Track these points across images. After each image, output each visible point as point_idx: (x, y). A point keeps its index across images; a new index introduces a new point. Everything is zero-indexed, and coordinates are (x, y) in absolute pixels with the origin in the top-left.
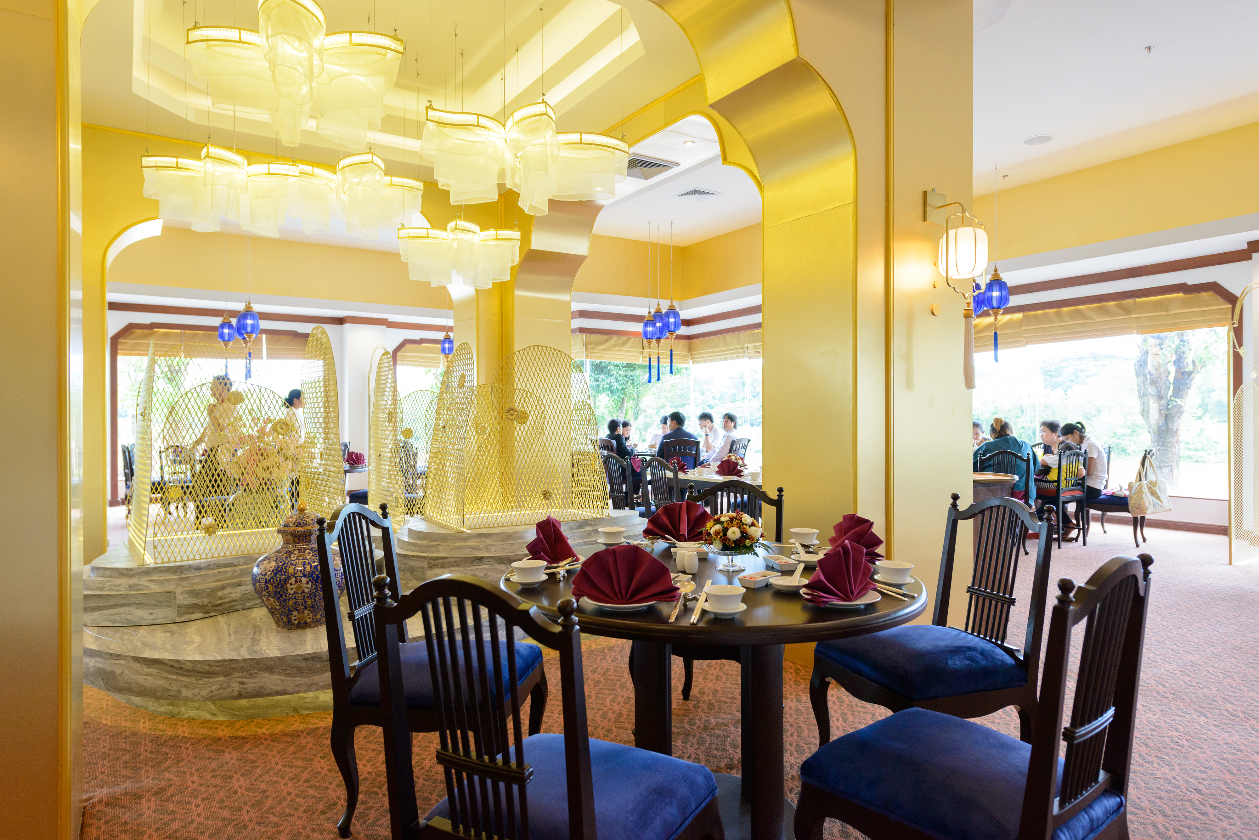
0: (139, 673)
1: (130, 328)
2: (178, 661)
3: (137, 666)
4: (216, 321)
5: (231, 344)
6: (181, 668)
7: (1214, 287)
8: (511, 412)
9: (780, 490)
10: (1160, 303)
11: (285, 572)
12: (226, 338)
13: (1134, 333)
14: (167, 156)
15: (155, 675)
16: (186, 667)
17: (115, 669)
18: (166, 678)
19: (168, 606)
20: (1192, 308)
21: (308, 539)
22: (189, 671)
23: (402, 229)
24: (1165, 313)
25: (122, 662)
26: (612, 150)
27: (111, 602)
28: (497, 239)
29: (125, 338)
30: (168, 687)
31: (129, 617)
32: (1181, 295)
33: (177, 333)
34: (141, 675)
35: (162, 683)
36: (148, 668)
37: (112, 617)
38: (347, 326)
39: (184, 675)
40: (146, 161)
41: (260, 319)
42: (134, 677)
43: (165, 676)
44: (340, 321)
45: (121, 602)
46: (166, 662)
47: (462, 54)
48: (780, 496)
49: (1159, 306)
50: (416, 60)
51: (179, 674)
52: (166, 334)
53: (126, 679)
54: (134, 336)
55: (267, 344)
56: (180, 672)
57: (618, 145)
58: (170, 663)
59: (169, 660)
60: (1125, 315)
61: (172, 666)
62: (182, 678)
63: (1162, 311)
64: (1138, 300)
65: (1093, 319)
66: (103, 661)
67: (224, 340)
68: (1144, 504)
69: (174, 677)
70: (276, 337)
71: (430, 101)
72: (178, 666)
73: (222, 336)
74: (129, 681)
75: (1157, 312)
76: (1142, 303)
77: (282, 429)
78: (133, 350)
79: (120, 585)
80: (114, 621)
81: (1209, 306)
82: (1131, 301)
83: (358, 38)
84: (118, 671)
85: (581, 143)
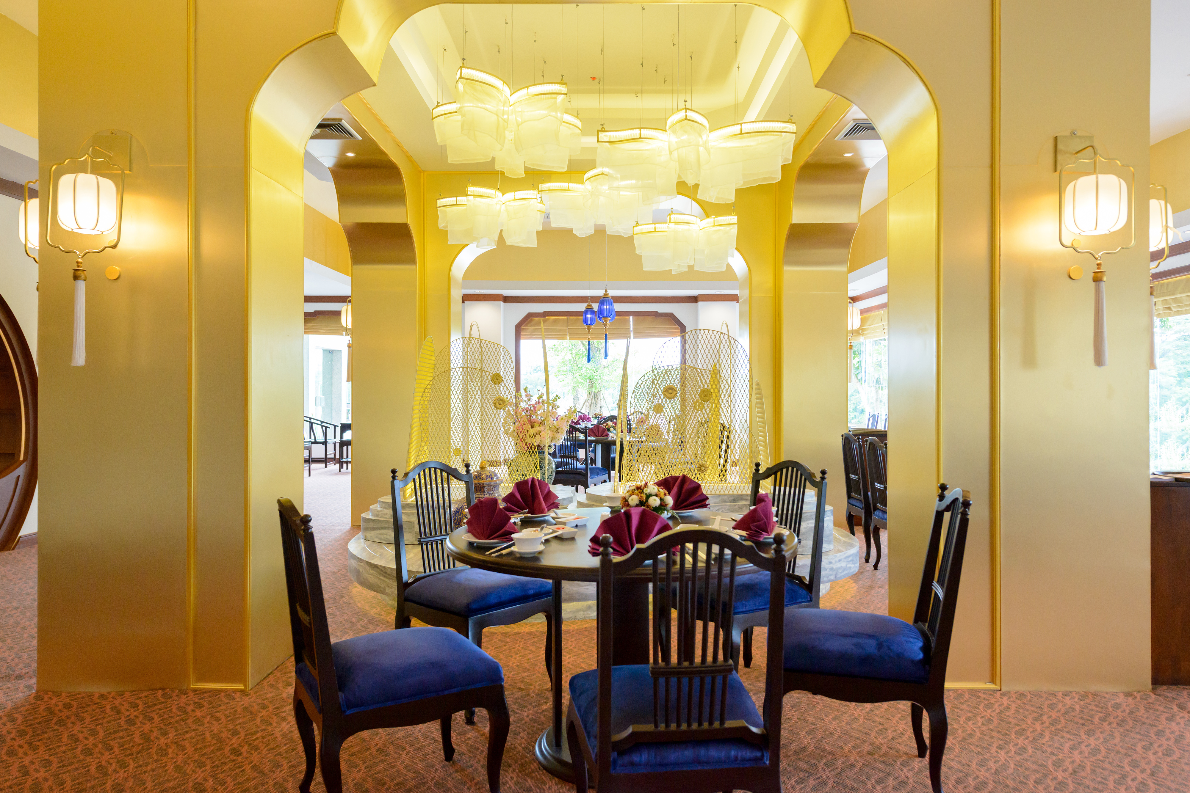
1: (529, 318)
2: (384, 567)
4: (581, 307)
5: (592, 327)
6: (385, 573)
8: (670, 391)
9: (823, 472)
11: (461, 513)
12: (589, 323)
14: (450, 197)
19: (410, 532)
21: (482, 490)
23: (636, 226)
26: (779, 133)
27: (379, 525)
28: (715, 226)
29: (526, 325)
33: (564, 319)
38: (700, 303)
39: (387, 578)
40: (441, 202)
41: (615, 302)
44: (694, 299)
45: (384, 526)
47: (691, 57)
48: (823, 478)
50: (656, 70)
51: (385, 577)
52: (556, 320)
54: (533, 323)
55: (634, 325)
56: (385, 575)
57: (785, 128)
58: (381, 568)
59: (381, 566)
61: (382, 570)
62: (386, 580)
67: (587, 325)
70: (641, 318)
71: (602, 125)
72: (384, 571)
73: (585, 321)
77: (500, 404)
78: (533, 335)
79: (386, 514)
80: (381, 539)
83: (534, 90)
85: (741, 134)
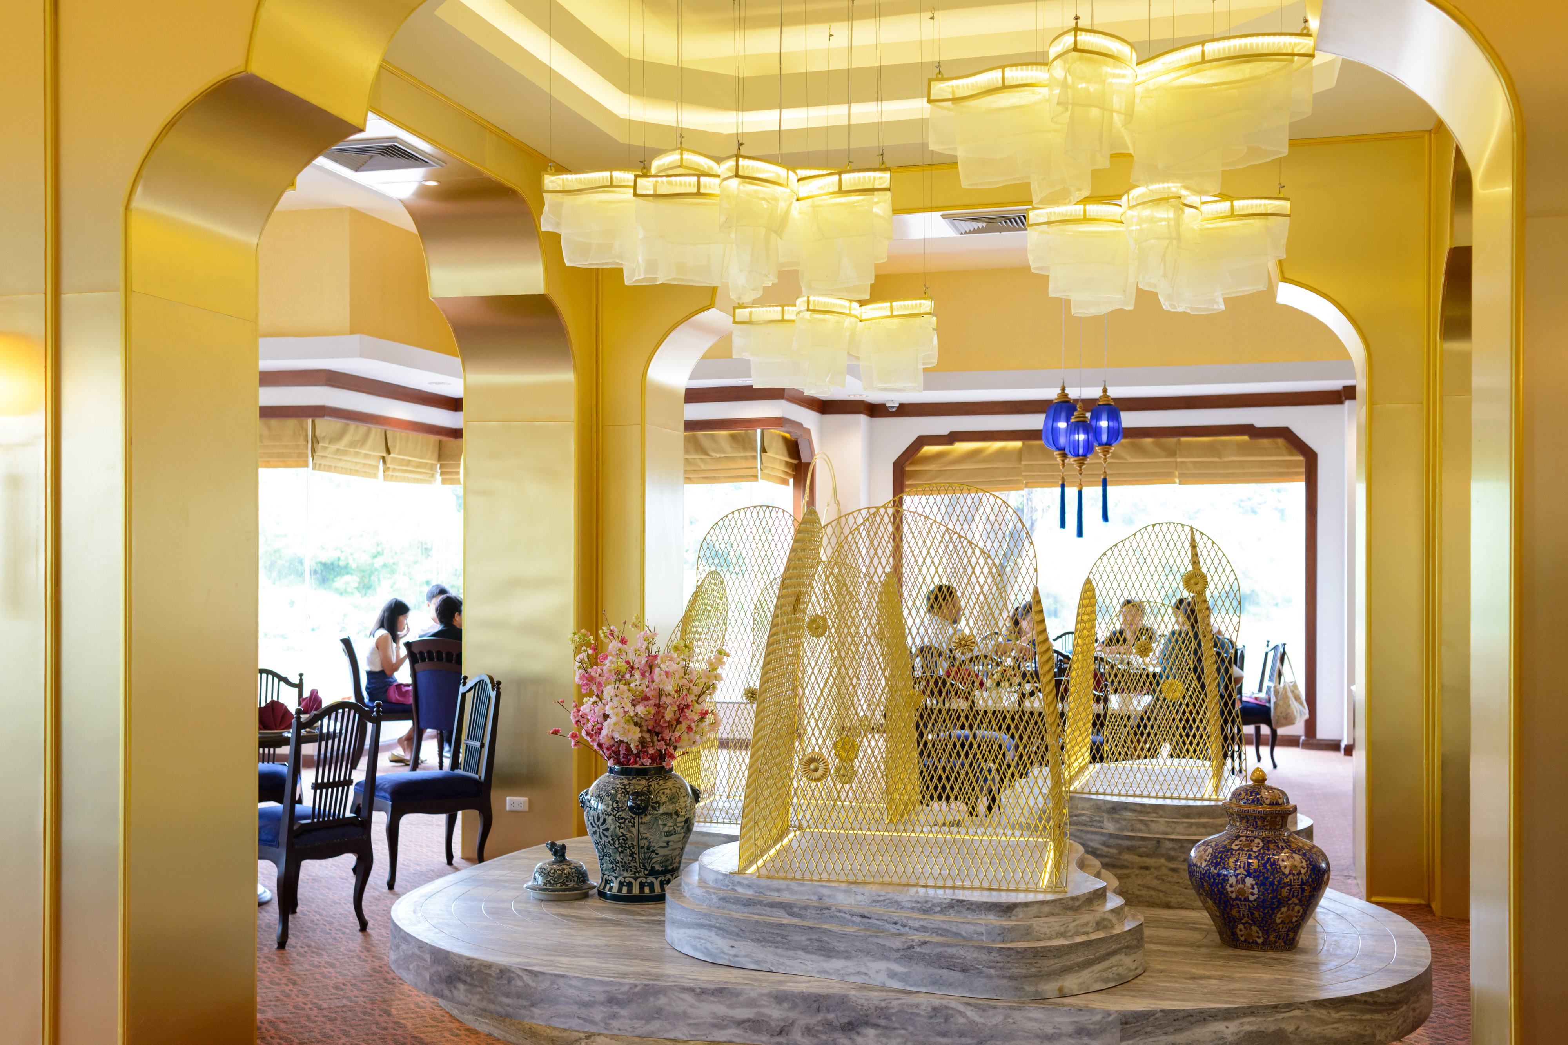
0: (1324, 1023)
3: (1322, 1013)
7: (1285, 434)
10: (1210, 446)
13: (1175, 483)
15: (1347, 1020)
16: (1380, 1000)
17: (1283, 1026)
18: (1361, 1020)
20: (1251, 455)
22: (1382, 1004)
24: (1217, 460)
25: (1297, 1013)
30: (1363, 1033)
31: (1120, 970)
32: (1246, 438)
34: (1327, 1024)
35: (1354, 1028)
36: (1338, 1012)
37: (1104, 974)
42: (1317, 1030)
43: (1358, 1017)
46: (1359, 998)
49: (1211, 450)
53: (1304, 1036)
60: (1167, 457)
63: (1214, 456)
64: (1183, 439)
65: (1125, 459)
66: (1259, 1019)
68: (1293, 712)
69: (1368, 1016)
74: (1310, 1038)
75: (1206, 457)
76: (1188, 443)
81: (1270, 455)
82: (1174, 440)
84: (1290, 1028)
